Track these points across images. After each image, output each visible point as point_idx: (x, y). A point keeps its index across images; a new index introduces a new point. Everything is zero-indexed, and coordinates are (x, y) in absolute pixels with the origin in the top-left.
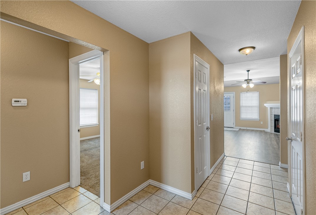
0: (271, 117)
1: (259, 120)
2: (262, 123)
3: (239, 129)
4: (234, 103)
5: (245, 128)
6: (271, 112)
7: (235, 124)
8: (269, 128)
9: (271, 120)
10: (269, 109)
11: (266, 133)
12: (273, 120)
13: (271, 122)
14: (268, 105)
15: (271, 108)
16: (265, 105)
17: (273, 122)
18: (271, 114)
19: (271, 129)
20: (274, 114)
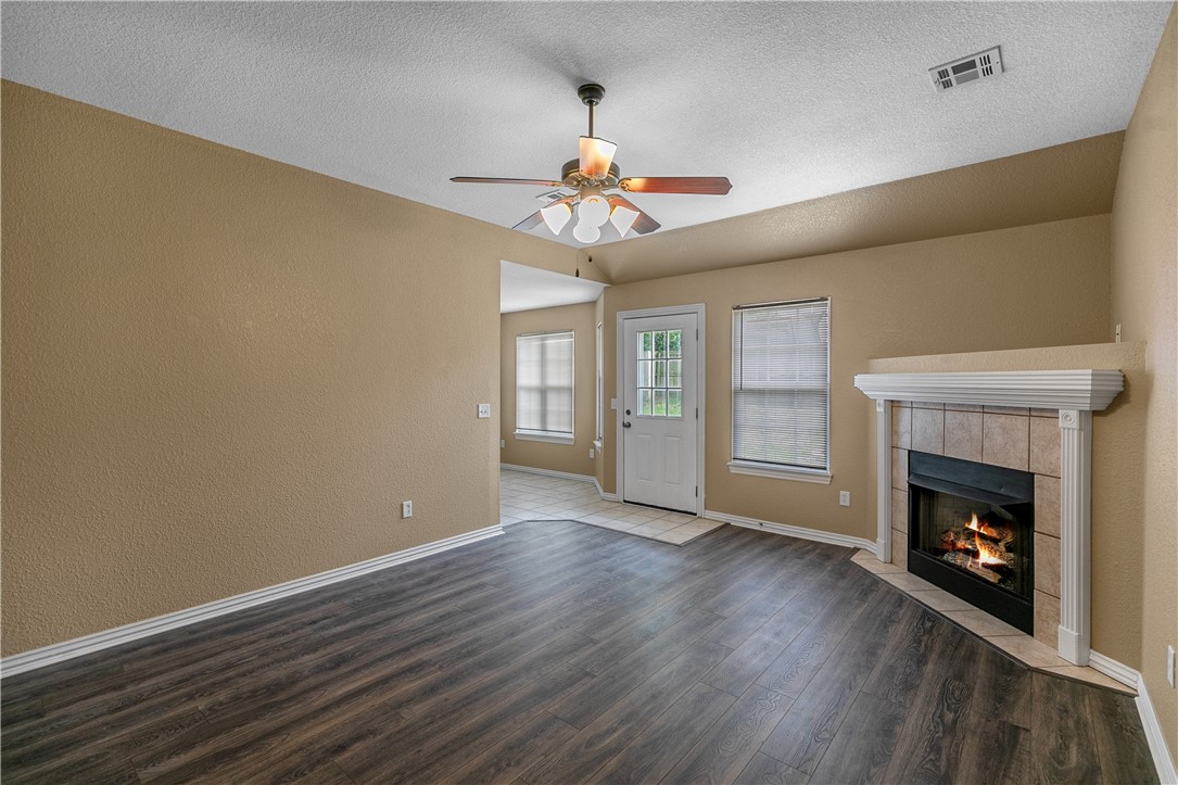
0: (891, 463)
1: (827, 481)
2: (845, 498)
3: (714, 527)
4: (702, 371)
5: (752, 524)
6: (892, 432)
7: (702, 495)
8: (881, 540)
9: (893, 487)
10: (881, 409)
12: (904, 484)
13: (892, 501)
14: (876, 384)
15: (893, 405)
16: (861, 381)
17: (904, 499)
18: (893, 447)
19: (892, 545)
20: (905, 442)
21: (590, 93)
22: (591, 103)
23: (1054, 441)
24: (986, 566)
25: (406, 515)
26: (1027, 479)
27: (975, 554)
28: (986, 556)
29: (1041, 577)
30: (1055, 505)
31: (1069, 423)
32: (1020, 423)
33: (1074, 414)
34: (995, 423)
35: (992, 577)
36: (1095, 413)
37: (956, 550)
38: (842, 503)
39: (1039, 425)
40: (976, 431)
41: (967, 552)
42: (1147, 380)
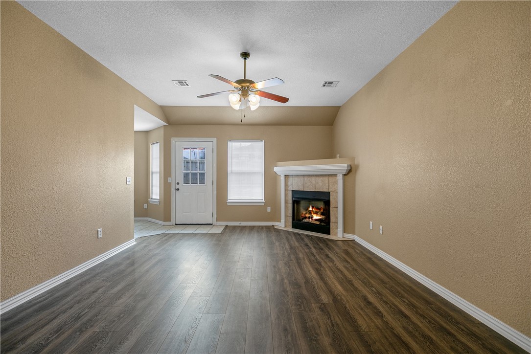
0: (286, 195)
1: (264, 204)
2: (269, 209)
3: (224, 227)
4: (215, 165)
5: (236, 224)
6: (286, 185)
7: (215, 216)
8: (283, 220)
9: (286, 203)
10: (282, 178)
11: (278, 231)
12: (290, 201)
13: (286, 207)
14: (280, 169)
15: (286, 176)
16: (276, 169)
17: (290, 206)
18: (286, 190)
19: (286, 221)
20: (291, 188)
21: (245, 55)
22: (245, 59)
23: (336, 183)
24: (316, 220)
25: (100, 236)
26: (328, 194)
27: (312, 217)
28: (315, 217)
29: (332, 219)
30: (336, 199)
31: (340, 177)
32: (326, 179)
33: (341, 175)
34: (319, 180)
35: (318, 223)
36: (345, 175)
37: (305, 218)
38: (268, 211)
39: (331, 179)
40: (314, 182)
41: (309, 218)
42: (357, 167)
